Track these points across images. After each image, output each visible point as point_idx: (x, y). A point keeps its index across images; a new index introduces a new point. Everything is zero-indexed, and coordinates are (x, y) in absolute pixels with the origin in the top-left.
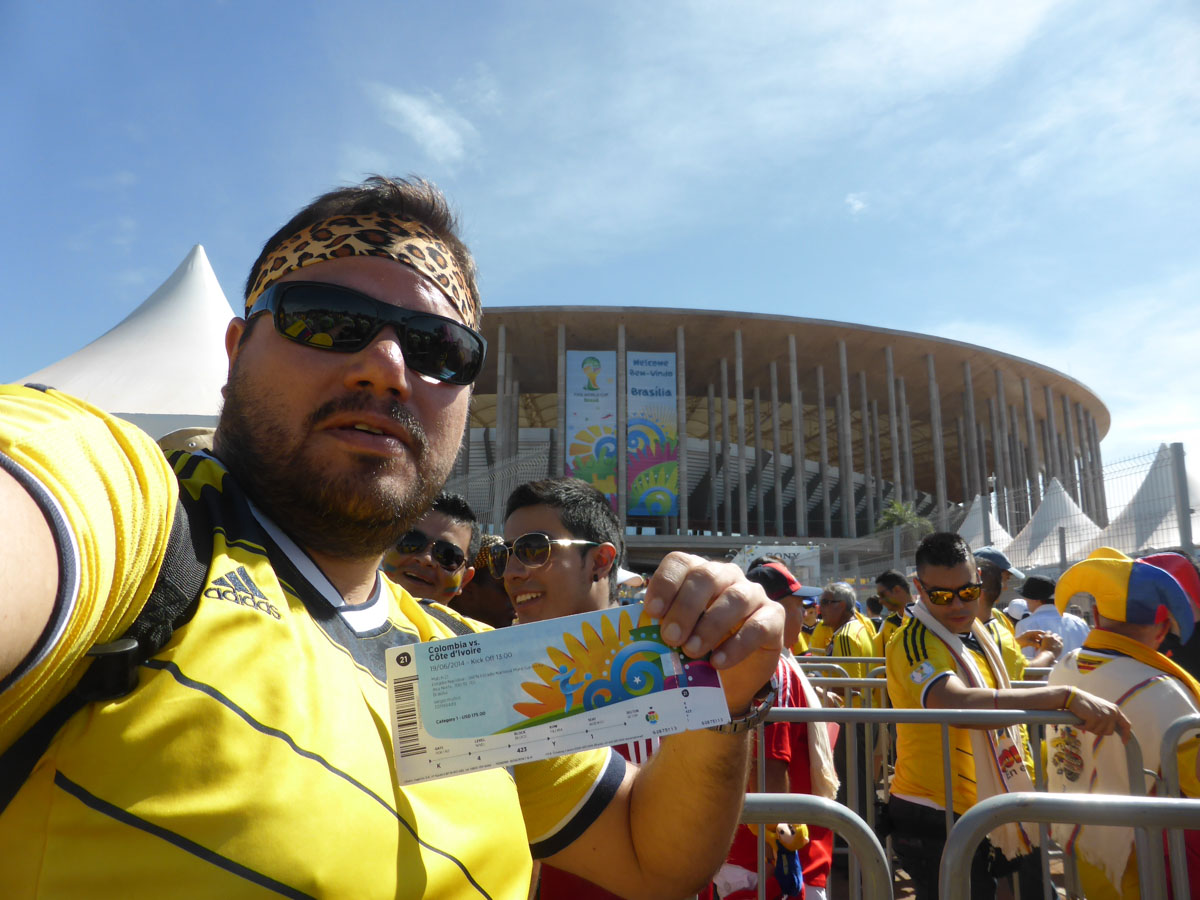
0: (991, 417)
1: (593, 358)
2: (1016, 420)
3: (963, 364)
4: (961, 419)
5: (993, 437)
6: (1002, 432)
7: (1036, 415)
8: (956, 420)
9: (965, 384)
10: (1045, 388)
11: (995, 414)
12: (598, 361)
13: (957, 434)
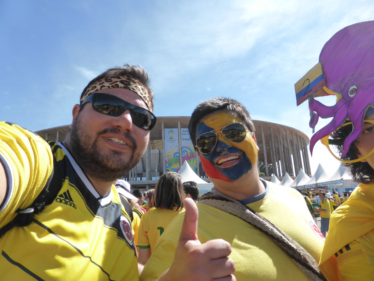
0: (278, 141)
1: (172, 131)
2: (285, 142)
3: (270, 128)
4: (270, 142)
5: (279, 146)
6: (281, 145)
7: (290, 140)
8: (269, 142)
9: (271, 133)
10: (292, 133)
11: (279, 141)
12: (173, 131)
13: (269, 146)
